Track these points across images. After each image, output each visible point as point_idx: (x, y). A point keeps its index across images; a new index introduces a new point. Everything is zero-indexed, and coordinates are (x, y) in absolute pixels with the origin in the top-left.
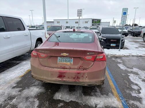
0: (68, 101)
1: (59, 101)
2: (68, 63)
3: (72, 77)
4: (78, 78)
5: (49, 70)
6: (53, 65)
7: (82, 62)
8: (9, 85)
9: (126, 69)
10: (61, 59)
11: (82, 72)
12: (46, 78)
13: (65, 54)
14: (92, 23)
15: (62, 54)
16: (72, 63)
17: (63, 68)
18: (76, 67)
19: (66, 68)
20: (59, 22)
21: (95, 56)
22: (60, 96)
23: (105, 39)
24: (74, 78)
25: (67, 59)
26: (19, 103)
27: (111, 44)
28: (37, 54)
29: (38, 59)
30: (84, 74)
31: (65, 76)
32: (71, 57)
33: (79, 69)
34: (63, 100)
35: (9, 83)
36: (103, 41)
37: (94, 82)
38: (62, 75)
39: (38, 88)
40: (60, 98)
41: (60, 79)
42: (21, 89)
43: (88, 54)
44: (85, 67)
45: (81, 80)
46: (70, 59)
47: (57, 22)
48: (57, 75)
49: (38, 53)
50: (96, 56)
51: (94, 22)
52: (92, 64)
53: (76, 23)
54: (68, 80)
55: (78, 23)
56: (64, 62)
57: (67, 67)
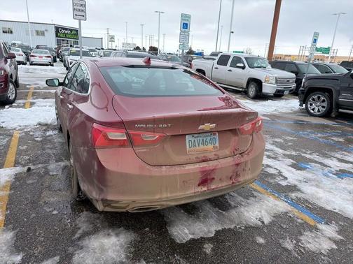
2: (210, 147)
4: (237, 175)
5: (178, 173)
6: (178, 159)
7: (237, 138)
10: (192, 139)
13: (208, 126)
15: (201, 127)
16: (217, 145)
17: (204, 161)
18: (227, 152)
19: (211, 160)
21: (254, 122)
24: (230, 178)
25: (206, 136)
28: (128, 134)
29: (131, 149)
30: (246, 162)
31: (213, 179)
32: (214, 132)
38: (209, 177)
41: (205, 189)
43: (247, 118)
45: (242, 179)
46: (212, 137)
48: (198, 179)
49: (129, 131)
50: (256, 123)
51: (61, 35)
52: (251, 141)
53: (4, 32)
54: (220, 185)
56: (201, 146)
57: (211, 156)
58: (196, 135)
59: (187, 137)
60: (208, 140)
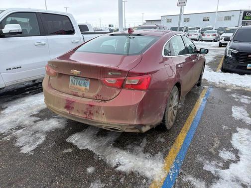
0: (81, 148)
1: (71, 145)
2: (83, 88)
3: (82, 111)
4: (90, 113)
5: (56, 96)
8: (30, 111)
9: (243, 117)
10: (74, 79)
11: (97, 104)
12: (53, 107)
13: (75, 72)
14: (243, 19)
15: (72, 71)
16: (88, 88)
20: (171, 20)
21: (123, 78)
22: (77, 139)
23: (236, 52)
24: (85, 113)
25: (82, 80)
26: (22, 135)
27: (249, 65)
30: (99, 107)
31: (73, 108)
32: (87, 78)
33: (95, 98)
34: (76, 146)
35: (32, 109)
36: (231, 56)
37: (118, 125)
38: (70, 105)
39: (59, 121)
40: (74, 142)
41: (68, 112)
42: (39, 119)
43: (110, 73)
44: (105, 97)
45: (95, 118)
46: (86, 81)
47: (168, 20)
48: (64, 104)
50: (125, 80)
51: (247, 18)
52: (117, 94)
53: (204, 20)
54: (77, 115)
55: (208, 20)
56: (78, 86)
57: (80, 94)
58: (76, 77)
59: (71, 77)
60: (83, 83)
